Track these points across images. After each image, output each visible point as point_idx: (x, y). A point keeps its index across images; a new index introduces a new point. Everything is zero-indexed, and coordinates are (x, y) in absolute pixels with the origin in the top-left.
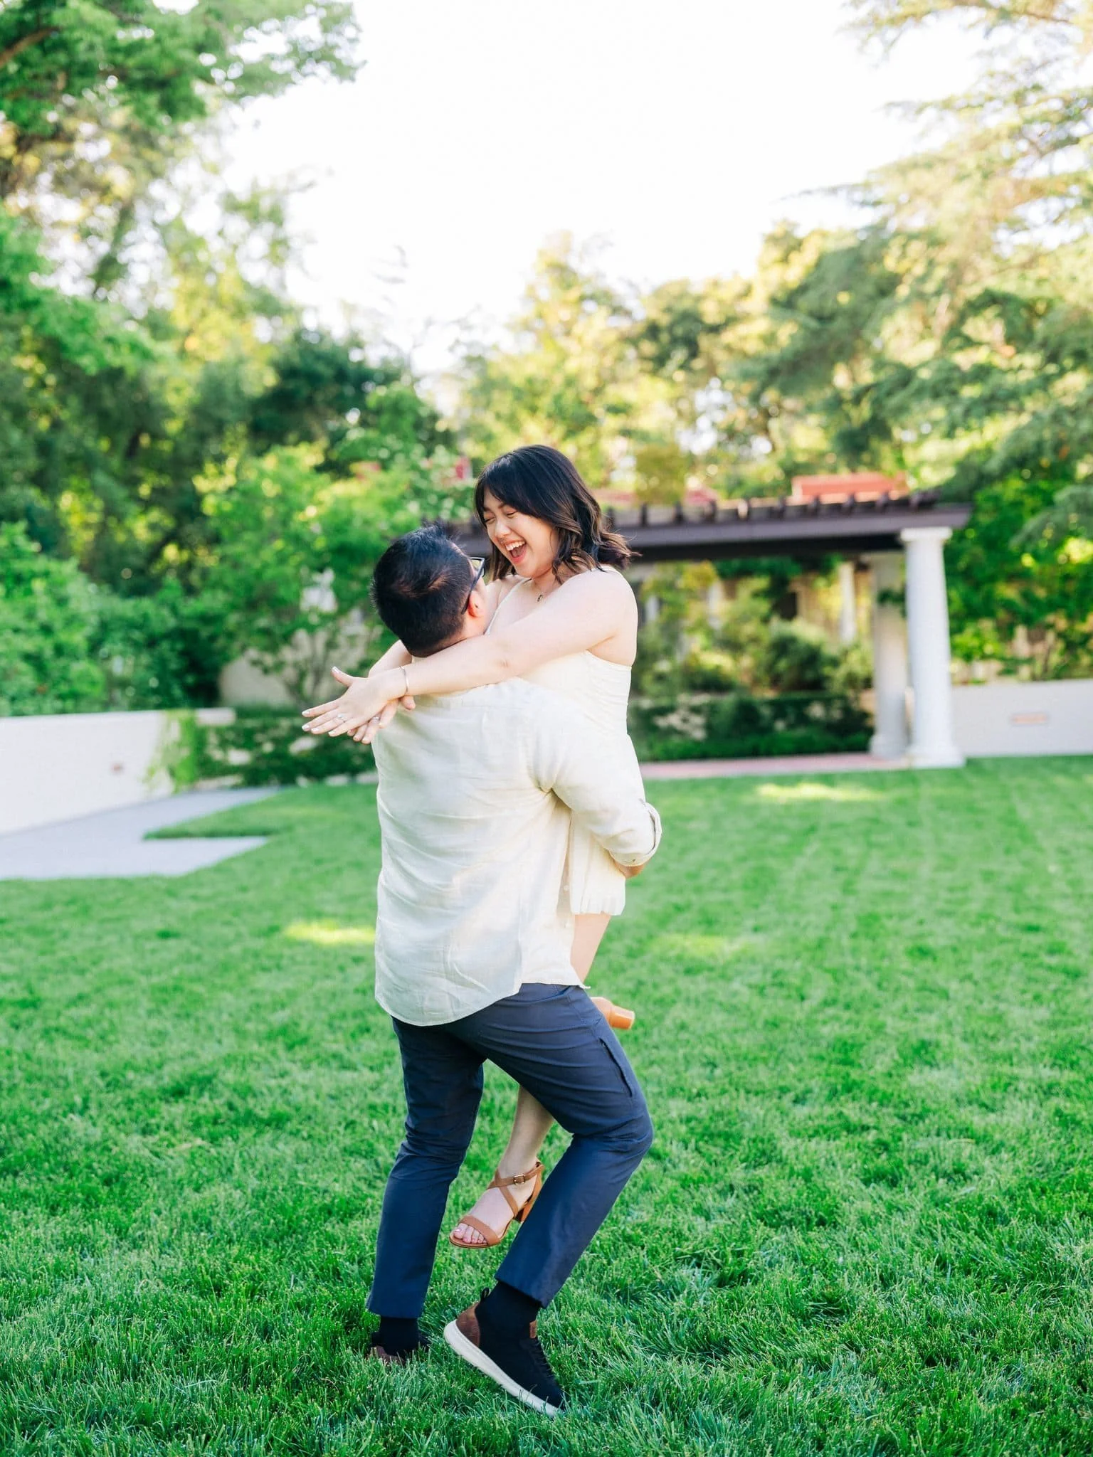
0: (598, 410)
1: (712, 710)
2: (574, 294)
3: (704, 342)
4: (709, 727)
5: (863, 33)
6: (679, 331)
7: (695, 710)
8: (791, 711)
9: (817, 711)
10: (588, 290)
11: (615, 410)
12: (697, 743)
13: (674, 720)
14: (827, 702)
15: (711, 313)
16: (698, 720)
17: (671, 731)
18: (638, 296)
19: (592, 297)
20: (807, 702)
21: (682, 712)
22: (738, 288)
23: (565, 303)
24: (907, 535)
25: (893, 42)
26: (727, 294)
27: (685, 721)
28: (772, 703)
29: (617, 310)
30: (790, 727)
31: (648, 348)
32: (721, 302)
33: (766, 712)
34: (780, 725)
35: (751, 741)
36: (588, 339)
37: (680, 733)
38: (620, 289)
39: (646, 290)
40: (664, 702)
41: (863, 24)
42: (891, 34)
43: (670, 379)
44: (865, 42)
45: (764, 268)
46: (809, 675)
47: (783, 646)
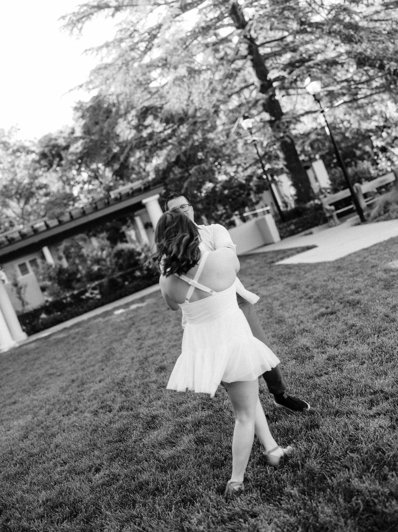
0: (34, 189)
1: (100, 286)
2: (10, 151)
3: (63, 154)
4: (101, 293)
5: (70, 28)
6: (54, 152)
7: (94, 288)
8: (129, 277)
9: (138, 273)
10: (15, 148)
11: (40, 188)
12: (99, 300)
13: (88, 294)
14: (141, 269)
15: (62, 142)
16: (96, 292)
17: (88, 298)
18: (34, 145)
19: (18, 150)
20: (134, 272)
21: (90, 291)
22: (69, 131)
23: (8, 155)
24: (144, 201)
25: (81, 28)
26: (66, 135)
27: (92, 294)
28: (121, 276)
29: (29, 152)
30: (130, 283)
31: (43, 162)
32: (64, 138)
33: (120, 280)
34: (127, 283)
35: (118, 292)
36: (21, 166)
37: (92, 298)
38: (27, 144)
39: (36, 141)
40: (82, 289)
41: (68, 24)
42: (79, 25)
43: (56, 171)
44: (72, 30)
45: (77, 121)
46: (132, 261)
47: (119, 254)
